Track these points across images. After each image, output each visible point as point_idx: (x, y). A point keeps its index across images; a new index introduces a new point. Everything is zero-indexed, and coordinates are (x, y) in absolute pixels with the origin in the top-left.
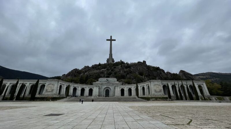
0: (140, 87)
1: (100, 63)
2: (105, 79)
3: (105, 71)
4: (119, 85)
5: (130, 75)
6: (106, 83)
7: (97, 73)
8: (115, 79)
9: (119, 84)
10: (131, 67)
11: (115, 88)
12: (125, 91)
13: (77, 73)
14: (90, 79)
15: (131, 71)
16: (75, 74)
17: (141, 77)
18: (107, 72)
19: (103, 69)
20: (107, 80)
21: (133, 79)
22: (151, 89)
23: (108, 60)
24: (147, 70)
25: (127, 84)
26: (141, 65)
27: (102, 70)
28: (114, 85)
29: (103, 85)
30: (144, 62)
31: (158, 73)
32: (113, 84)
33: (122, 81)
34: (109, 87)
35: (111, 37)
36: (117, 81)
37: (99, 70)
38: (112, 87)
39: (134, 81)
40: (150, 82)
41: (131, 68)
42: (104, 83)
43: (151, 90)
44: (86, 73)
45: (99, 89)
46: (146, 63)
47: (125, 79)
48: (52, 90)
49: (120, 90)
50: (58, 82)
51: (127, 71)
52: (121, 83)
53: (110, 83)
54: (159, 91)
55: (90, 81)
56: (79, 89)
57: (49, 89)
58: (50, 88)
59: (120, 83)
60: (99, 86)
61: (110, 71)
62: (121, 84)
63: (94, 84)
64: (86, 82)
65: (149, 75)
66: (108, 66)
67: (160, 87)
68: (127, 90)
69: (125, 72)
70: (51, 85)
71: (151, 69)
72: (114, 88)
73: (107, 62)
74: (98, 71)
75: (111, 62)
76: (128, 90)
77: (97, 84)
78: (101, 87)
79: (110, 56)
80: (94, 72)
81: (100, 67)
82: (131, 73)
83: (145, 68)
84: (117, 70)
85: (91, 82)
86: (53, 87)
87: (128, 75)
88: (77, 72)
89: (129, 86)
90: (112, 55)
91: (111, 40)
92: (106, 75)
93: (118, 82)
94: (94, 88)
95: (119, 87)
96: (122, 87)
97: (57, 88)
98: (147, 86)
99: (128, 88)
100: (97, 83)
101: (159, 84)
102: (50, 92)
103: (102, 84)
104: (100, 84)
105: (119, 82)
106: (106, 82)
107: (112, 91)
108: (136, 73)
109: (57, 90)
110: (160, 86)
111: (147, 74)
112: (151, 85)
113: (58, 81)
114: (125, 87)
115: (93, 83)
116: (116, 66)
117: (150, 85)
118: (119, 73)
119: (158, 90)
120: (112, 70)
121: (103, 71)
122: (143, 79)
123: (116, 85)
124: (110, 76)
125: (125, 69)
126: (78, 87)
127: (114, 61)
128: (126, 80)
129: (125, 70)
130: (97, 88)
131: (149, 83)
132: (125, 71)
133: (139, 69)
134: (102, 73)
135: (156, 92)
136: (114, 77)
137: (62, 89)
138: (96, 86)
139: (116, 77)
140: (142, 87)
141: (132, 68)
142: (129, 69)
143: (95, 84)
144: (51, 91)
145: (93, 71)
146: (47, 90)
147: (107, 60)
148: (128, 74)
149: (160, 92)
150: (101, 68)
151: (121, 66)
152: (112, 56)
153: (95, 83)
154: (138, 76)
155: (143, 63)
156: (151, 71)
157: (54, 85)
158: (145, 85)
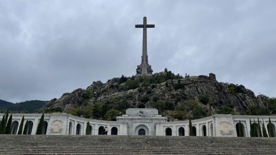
0: (199, 126)
1: (123, 76)
2: (138, 110)
3: (136, 93)
4: (162, 121)
5: (183, 102)
6: (140, 117)
7: (120, 98)
8: (156, 111)
9: (162, 119)
10: (185, 86)
11: (155, 127)
12: (172, 132)
13: (83, 97)
14: (111, 110)
15: (184, 94)
16: (80, 100)
17: (204, 106)
18: (139, 95)
19: (132, 90)
20: (140, 112)
21: (188, 110)
22: (215, 130)
23: (139, 69)
24: (217, 92)
25: (177, 119)
26: (205, 82)
27: (129, 91)
28: (154, 122)
29: (134, 121)
30: (213, 76)
31: (238, 98)
32: (152, 119)
33: (167, 113)
34: (145, 124)
35: (145, 19)
36: (159, 113)
37: (123, 92)
38: (151, 124)
39: (190, 114)
40: (214, 117)
41: (186, 89)
42: (136, 117)
43: (215, 132)
44: (99, 99)
45: (128, 127)
46: (215, 78)
47: (173, 109)
48: (61, 130)
49: (165, 130)
50: (68, 118)
51: (178, 94)
52: (167, 118)
53: (146, 118)
54: (228, 132)
55: (111, 114)
56: (95, 129)
57: (56, 129)
58: (56, 127)
59: (164, 118)
60: (127, 124)
61: (145, 93)
62: (166, 120)
63: (118, 119)
64: (105, 116)
65: (221, 103)
66: (141, 84)
67: (230, 126)
68: (176, 131)
69: (173, 96)
70: (57, 123)
71: (226, 90)
72: (153, 127)
73: (138, 72)
74: (121, 94)
75: (145, 72)
76: (178, 130)
77: (124, 119)
78: (130, 125)
79: (143, 60)
80: (114, 95)
81: (126, 85)
82: (184, 99)
83: (214, 88)
84: (158, 91)
85: (112, 116)
86: (60, 124)
87: (178, 103)
88: (82, 95)
89: (181, 124)
90: (147, 57)
91: (145, 26)
92: (137, 103)
93: (161, 116)
94: (119, 126)
95: (162, 125)
96: (169, 125)
97: (67, 126)
98: (210, 124)
99: (178, 128)
100: (123, 117)
101: (228, 122)
102: (57, 133)
103: (132, 119)
104: (128, 119)
105: (163, 116)
106: (140, 115)
107: (150, 132)
108: (194, 99)
109: (67, 129)
110: (231, 124)
111: (215, 101)
112: (215, 122)
113: (68, 116)
114: (172, 125)
115: (117, 117)
116: (156, 83)
117: (213, 122)
118: (162, 98)
119: (226, 131)
120: (149, 93)
121: (131, 93)
122: (207, 111)
123: (156, 121)
124: (146, 105)
125: (174, 90)
126: (94, 124)
127: (152, 71)
128: (175, 113)
129: (174, 92)
130: (125, 127)
131: (212, 119)
132: (173, 94)
133: (202, 90)
134: (130, 97)
135: (223, 135)
136: (154, 107)
137: (73, 128)
138: (123, 123)
139: (157, 107)
140: (201, 126)
141: (188, 88)
142: (180, 90)
143: (121, 119)
144: (58, 131)
145: (113, 93)
146: (52, 130)
147: (137, 68)
148: (179, 100)
149: (229, 134)
150: (128, 87)
151: (166, 85)
152: (147, 60)
153: (120, 117)
154: (199, 104)
155: (210, 77)
156: (225, 94)
157: (62, 122)
158: (207, 122)
